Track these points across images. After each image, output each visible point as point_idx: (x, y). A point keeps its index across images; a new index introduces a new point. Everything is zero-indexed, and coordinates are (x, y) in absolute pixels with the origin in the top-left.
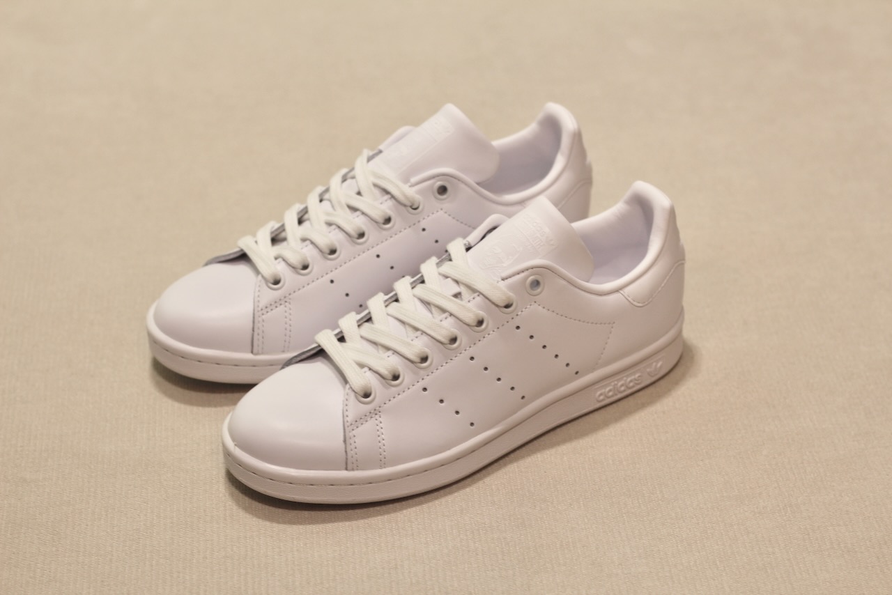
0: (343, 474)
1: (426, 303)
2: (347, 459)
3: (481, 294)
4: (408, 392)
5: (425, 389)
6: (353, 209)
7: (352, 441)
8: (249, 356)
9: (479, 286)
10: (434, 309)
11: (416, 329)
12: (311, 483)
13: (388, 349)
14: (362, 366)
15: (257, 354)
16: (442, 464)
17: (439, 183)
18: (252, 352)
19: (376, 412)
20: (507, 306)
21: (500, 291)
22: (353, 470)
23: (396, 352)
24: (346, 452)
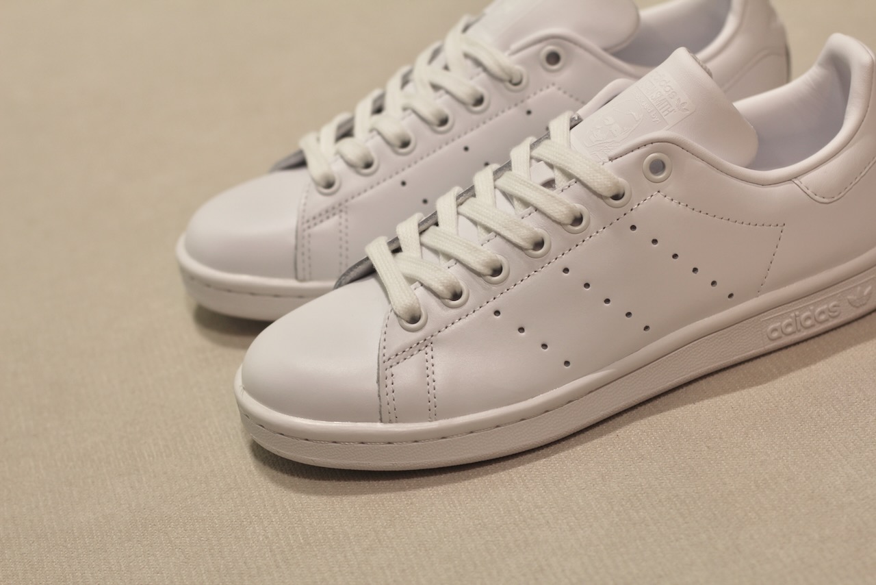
0: (378, 427)
1: (509, 197)
2: (381, 406)
3: (578, 180)
4: (473, 316)
5: (497, 313)
6: (436, 87)
7: (389, 382)
8: (291, 283)
9: (578, 169)
10: (516, 203)
11: (488, 230)
12: (335, 440)
13: (448, 257)
14: (411, 280)
15: (303, 280)
16: (523, 417)
17: (550, 48)
18: (297, 278)
19: (426, 343)
20: (616, 197)
21: (603, 176)
22: (390, 422)
23: (458, 261)
24: (379, 396)
